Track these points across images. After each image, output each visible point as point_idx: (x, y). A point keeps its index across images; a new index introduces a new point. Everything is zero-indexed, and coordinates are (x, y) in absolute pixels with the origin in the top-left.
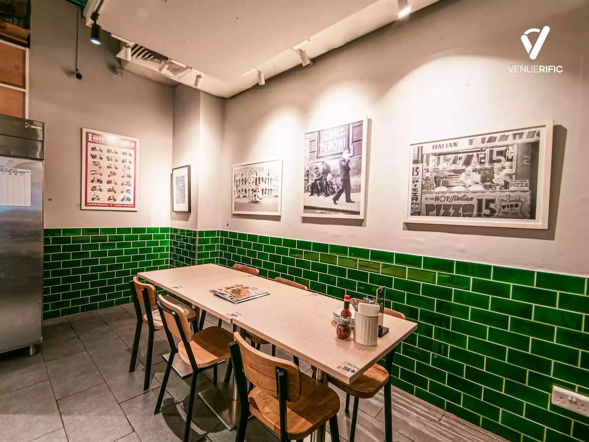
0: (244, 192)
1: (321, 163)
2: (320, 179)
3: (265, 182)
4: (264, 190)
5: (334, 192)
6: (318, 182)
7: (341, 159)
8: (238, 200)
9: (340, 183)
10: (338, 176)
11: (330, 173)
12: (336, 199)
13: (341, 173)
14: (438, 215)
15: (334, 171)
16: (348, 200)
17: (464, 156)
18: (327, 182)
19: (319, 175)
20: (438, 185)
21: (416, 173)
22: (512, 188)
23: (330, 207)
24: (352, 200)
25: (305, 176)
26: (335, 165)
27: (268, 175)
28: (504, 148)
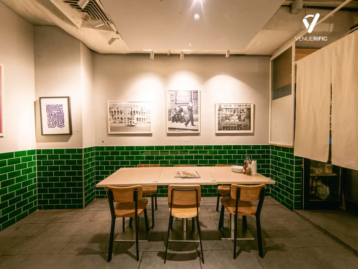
0: (120, 119)
1: (178, 107)
2: (178, 115)
3: (139, 114)
4: (139, 119)
5: (185, 121)
6: (176, 116)
7: (188, 106)
10: (187, 113)
11: (183, 112)
12: (186, 124)
13: (189, 112)
14: (227, 130)
15: (185, 111)
17: (233, 110)
18: (181, 116)
19: (177, 112)
20: (226, 119)
21: (219, 115)
22: (245, 121)
23: (183, 128)
24: (194, 125)
25: (168, 112)
26: (185, 108)
27: (142, 110)
28: (243, 109)
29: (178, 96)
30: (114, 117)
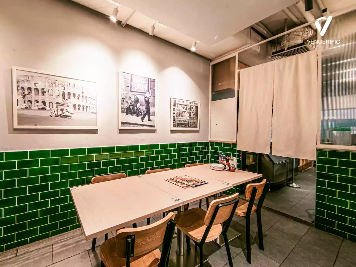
1: (133, 96)
2: (133, 105)
3: (78, 99)
4: (77, 106)
5: (142, 115)
6: (131, 107)
7: (145, 96)
8: (27, 112)
9: (145, 110)
10: (144, 105)
11: (139, 102)
12: (143, 118)
13: (145, 104)
14: (180, 127)
15: (141, 102)
16: (149, 120)
17: (185, 106)
18: (137, 108)
19: (132, 103)
20: (180, 116)
21: (174, 110)
22: (194, 119)
23: (139, 123)
24: (151, 119)
25: (122, 101)
26: (141, 99)
27: (83, 93)
28: (193, 106)
29: (133, 81)
30: (28, 98)
